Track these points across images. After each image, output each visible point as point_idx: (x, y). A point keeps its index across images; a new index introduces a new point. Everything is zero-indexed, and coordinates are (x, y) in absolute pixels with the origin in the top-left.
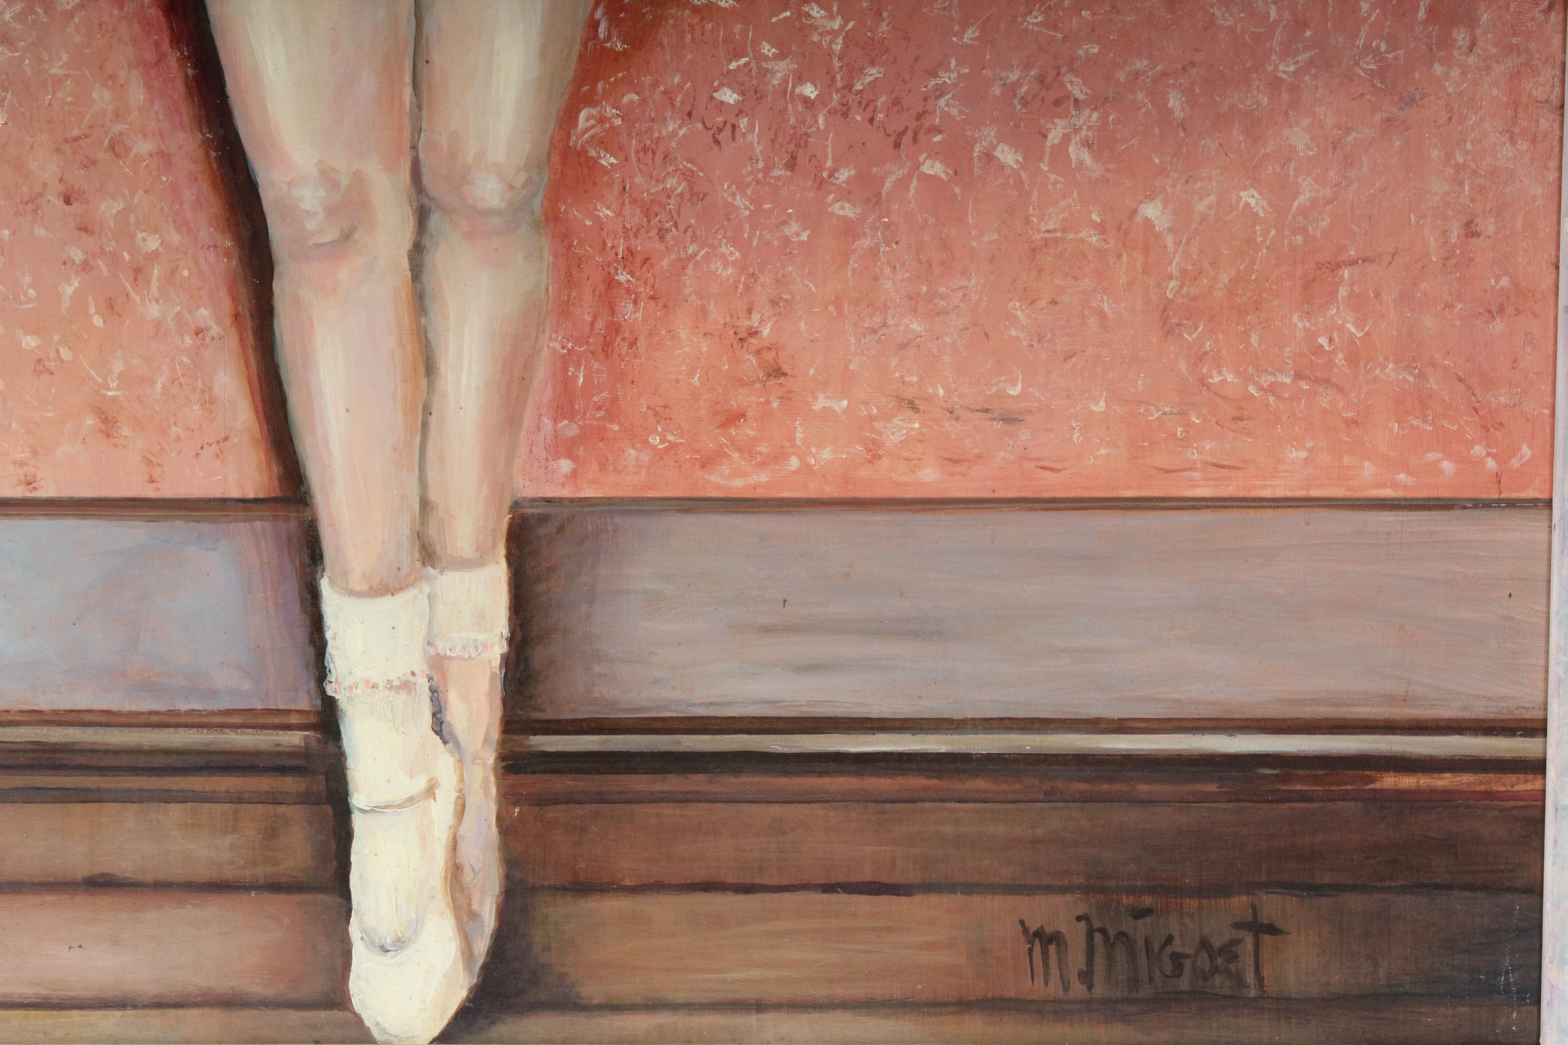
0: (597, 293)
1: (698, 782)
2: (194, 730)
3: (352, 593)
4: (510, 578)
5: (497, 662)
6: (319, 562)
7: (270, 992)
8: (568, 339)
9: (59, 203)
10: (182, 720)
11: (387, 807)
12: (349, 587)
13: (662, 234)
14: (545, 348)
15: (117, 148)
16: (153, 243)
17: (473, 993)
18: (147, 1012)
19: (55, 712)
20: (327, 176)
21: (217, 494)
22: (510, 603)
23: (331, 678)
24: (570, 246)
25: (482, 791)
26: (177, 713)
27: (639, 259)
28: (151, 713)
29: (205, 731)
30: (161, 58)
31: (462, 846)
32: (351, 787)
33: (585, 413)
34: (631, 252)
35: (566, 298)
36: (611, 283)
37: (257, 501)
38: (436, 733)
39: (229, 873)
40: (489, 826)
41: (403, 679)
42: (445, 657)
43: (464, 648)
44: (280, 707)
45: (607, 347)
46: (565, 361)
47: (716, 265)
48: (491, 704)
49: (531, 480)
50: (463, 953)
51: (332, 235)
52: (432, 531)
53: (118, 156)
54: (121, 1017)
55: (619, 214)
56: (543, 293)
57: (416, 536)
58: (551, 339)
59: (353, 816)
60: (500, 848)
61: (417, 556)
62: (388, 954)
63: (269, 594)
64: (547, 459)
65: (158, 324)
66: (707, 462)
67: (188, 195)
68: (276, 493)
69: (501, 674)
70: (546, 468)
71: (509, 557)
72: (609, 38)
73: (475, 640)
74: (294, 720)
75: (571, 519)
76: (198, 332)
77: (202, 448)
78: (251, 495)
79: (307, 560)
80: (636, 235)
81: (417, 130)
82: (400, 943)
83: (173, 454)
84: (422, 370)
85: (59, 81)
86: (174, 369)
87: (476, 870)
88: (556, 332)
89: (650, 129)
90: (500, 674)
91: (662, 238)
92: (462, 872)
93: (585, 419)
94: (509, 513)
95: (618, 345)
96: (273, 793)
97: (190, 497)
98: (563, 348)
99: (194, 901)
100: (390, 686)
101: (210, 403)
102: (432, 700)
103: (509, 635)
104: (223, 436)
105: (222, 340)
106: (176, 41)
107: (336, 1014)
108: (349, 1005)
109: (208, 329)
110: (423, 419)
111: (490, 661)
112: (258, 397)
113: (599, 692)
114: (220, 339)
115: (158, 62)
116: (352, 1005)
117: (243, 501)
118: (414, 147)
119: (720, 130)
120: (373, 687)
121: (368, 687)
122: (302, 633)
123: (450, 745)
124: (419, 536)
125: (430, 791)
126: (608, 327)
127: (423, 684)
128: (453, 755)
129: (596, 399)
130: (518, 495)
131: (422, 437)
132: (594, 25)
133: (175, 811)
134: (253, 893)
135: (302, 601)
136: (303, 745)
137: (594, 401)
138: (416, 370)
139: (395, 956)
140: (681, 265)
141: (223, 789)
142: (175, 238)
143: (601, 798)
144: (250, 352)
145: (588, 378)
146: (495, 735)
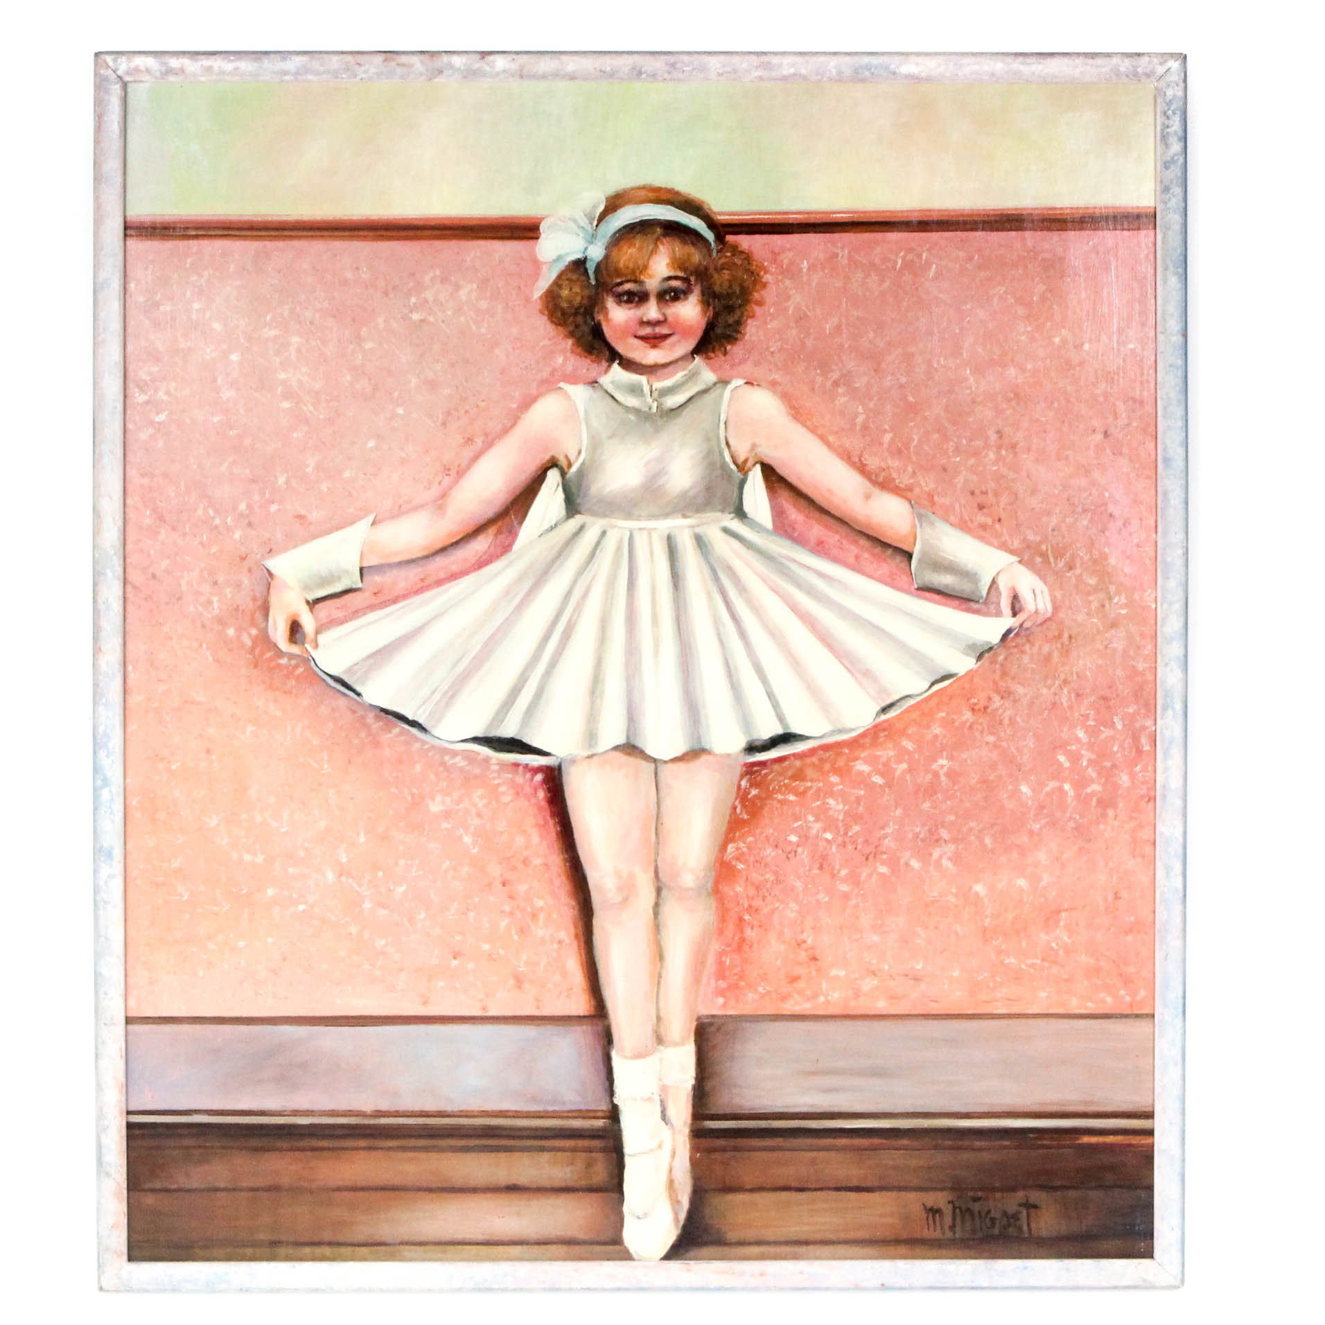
0: (735, 924)
1: (778, 1141)
2: (555, 1119)
3: (626, 1058)
4: (696, 1050)
5: (690, 1088)
7: (588, 1237)
8: (722, 945)
9: (500, 886)
10: (550, 1114)
11: (641, 1153)
12: (624, 1055)
13: (764, 898)
15: (526, 862)
16: (540, 903)
19: (493, 1112)
20: (618, 874)
21: (567, 1013)
22: (696, 1062)
23: (616, 1095)
24: (723, 904)
25: (683, 1146)
26: (548, 1111)
27: (754, 909)
28: (536, 1111)
29: (560, 1119)
30: (546, 823)
31: (674, 1171)
32: (624, 1145)
33: (729, 977)
34: (750, 906)
35: (721, 926)
36: (741, 920)
37: (584, 1016)
38: (663, 1120)
39: (570, 1184)
40: (686, 1162)
41: (648, 1096)
42: (667, 1086)
43: (675, 1082)
44: (593, 1109)
45: (739, 949)
46: (721, 954)
47: (788, 912)
48: (687, 1107)
50: (674, 1219)
51: (619, 899)
52: (662, 1030)
53: (526, 865)
54: (521, 1248)
55: (745, 890)
56: (712, 925)
59: (625, 1158)
60: (691, 1172)
61: (655, 1041)
62: (641, 1220)
63: (589, 1058)
64: (713, 997)
65: (542, 939)
66: (784, 998)
67: (557, 882)
68: (593, 1013)
70: (712, 1002)
71: (696, 1041)
72: (741, 813)
73: (681, 1079)
74: (600, 1114)
75: (723, 1024)
76: (560, 942)
77: (561, 993)
78: (582, 1014)
79: (606, 1043)
80: (753, 898)
81: (657, 854)
82: (646, 1215)
83: (548, 996)
84: (658, 958)
85: (501, 833)
86: (549, 958)
87: (680, 1182)
89: (759, 853)
90: (691, 1093)
91: (764, 900)
92: (674, 1183)
93: (730, 980)
94: (696, 1022)
95: (745, 947)
96: (589, 1147)
97: (555, 1015)
98: (720, 948)
100: (642, 1099)
101: (564, 974)
102: (661, 1105)
103: (696, 1076)
104: (570, 988)
105: (570, 946)
106: (553, 815)
107: (617, 1248)
109: (564, 941)
110: (658, 979)
111: (687, 1088)
112: (585, 971)
113: (735, 1102)
115: (544, 825)
116: (624, 1243)
117: (579, 1017)
118: (656, 861)
119: (790, 853)
120: (635, 1100)
121: (632, 1100)
122: (603, 1075)
123: (669, 1125)
124: (656, 1032)
125: (660, 1146)
126: (740, 939)
127: (657, 1099)
128: (670, 1130)
131: (657, 988)
132: (735, 808)
133: (546, 1156)
134: (581, 1192)
136: (603, 1125)
137: (734, 972)
138: (655, 958)
139: (643, 1221)
140: (774, 910)
141: (568, 1145)
142: (550, 901)
143: (736, 1149)
144: (582, 951)
145: (731, 962)
146: (689, 1120)
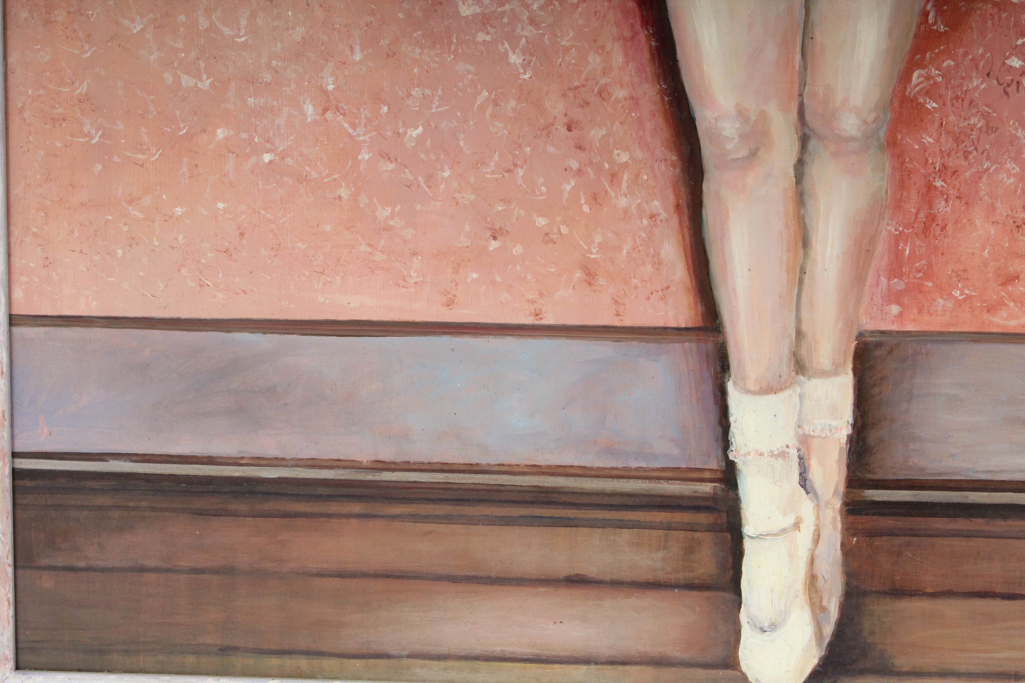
0: (921, 194)
1: (978, 524)
2: (640, 481)
3: (748, 391)
4: (855, 384)
5: (844, 440)
6: (727, 371)
7: (685, 656)
8: (900, 225)
9: (563, 130)
10: (633, 474)
11: (767, 535)
12: (746, 388)
13: (966, 155)
14: (884, 230)
15: (603, 94)
16: (624, 157)
17: (822, 661)
18: (605, 667)
19: (549, 467)
20: (741, 114)
21: (660, 323)
22: (855, 401)
23: (733, 448)
24: (903, 162)
25: (831, 526)
26: (630, 469)
27: (950, 172)
28: (613, 469)
29: (647, 481)
30: (635, 35)
31: (817, 563)
32: (744, 521)
33: (909, 274)
34: (945, 167)
35: (899, 197)
36: (930, 187)
37: (686, 329)
38: (802, 486)
39: (661, 576)
40: (836, 550)
41: (780, 450)
42: (809, 436)
43: (822, 430)
44: (698, 466)
45: (926, 230)
46: (898, 239)
47: (1003, 176)
48: (839, 468)
49: (871, 319)
50: (816, 634)
51: (743, 153)
52: (803, 352)
53: (603, 99)
54: (587, 669)
55: (938, 141)
56: (884, 194)
57: (793, 355)
58: (888, 224)
59: (744, 540)
60: (843, 565)
61: (792, 368)
62: (766, 633)
63: (693, 391)
64: (882, 305)
65: (626, 211)
66: (991, 309)
67: (649, 125)
68: (700, 324)
69: (847, 448)
70: (882, 311)
72: (935, 23)
73: (830, 425)
74: (707, 475)
75: (897, 345)
76: (652, 216)
77: (652, 293)
78: (683, 325)
79: (719, 369)
80: (949, 155)
81: (803, 84)
82: (774, 627)
83: (633, 297)
84: (800, 244)
85: (567, 49)
86: (635, 240)
87: (826, 579)
88: (892, 219)
89: (961, 85)
90: (845, 448)
91: (966, 158)
92: (817, 580)
93: (909, 278)
94: (856, 340)
95: (934, 229)
96: (691, 523)
97: (642, 326)
98: (896, 230)
99: (637, 594)
100: (772, 454)
101: (658, 263)
102: (800, 465)
103: (853, 422)
104: (666, 286)
105: (668, 222)
106: (645, 23)
107: (729, 672)
108: (738, 667)
109: (659, 214)
110: (800, 276)
111: (839, 439)
112: (690, 261)
113: (913, 462)
114: (666, 221)
115: (632, 38)
116: (740, 667)
117: (678, 329)
118: (801, 95)
119: (1009, 85)
120: (760, 455)
121: (757, 454)
122: (713, 417)
123: (811, 495)
124: (794, 355)
125: (797, 525)
126: (927, 217)
127: (793, 453)
128: (813, 501)
129: (917, 265)
130: (862, 329)
131: (798, 289)
132: (926, 14)
133: (626, 534)
134: (676, 590)
135: (715, 397)
136: (712, 492)
137: (916, 266)
138: (796, 243)
139: (770, 635)
140: (978, 177)
141: (658, 520)
142: (639, 154)
143: (913, 533)
144: (686, 231)
145: (912, 251)
146: (842, 488)
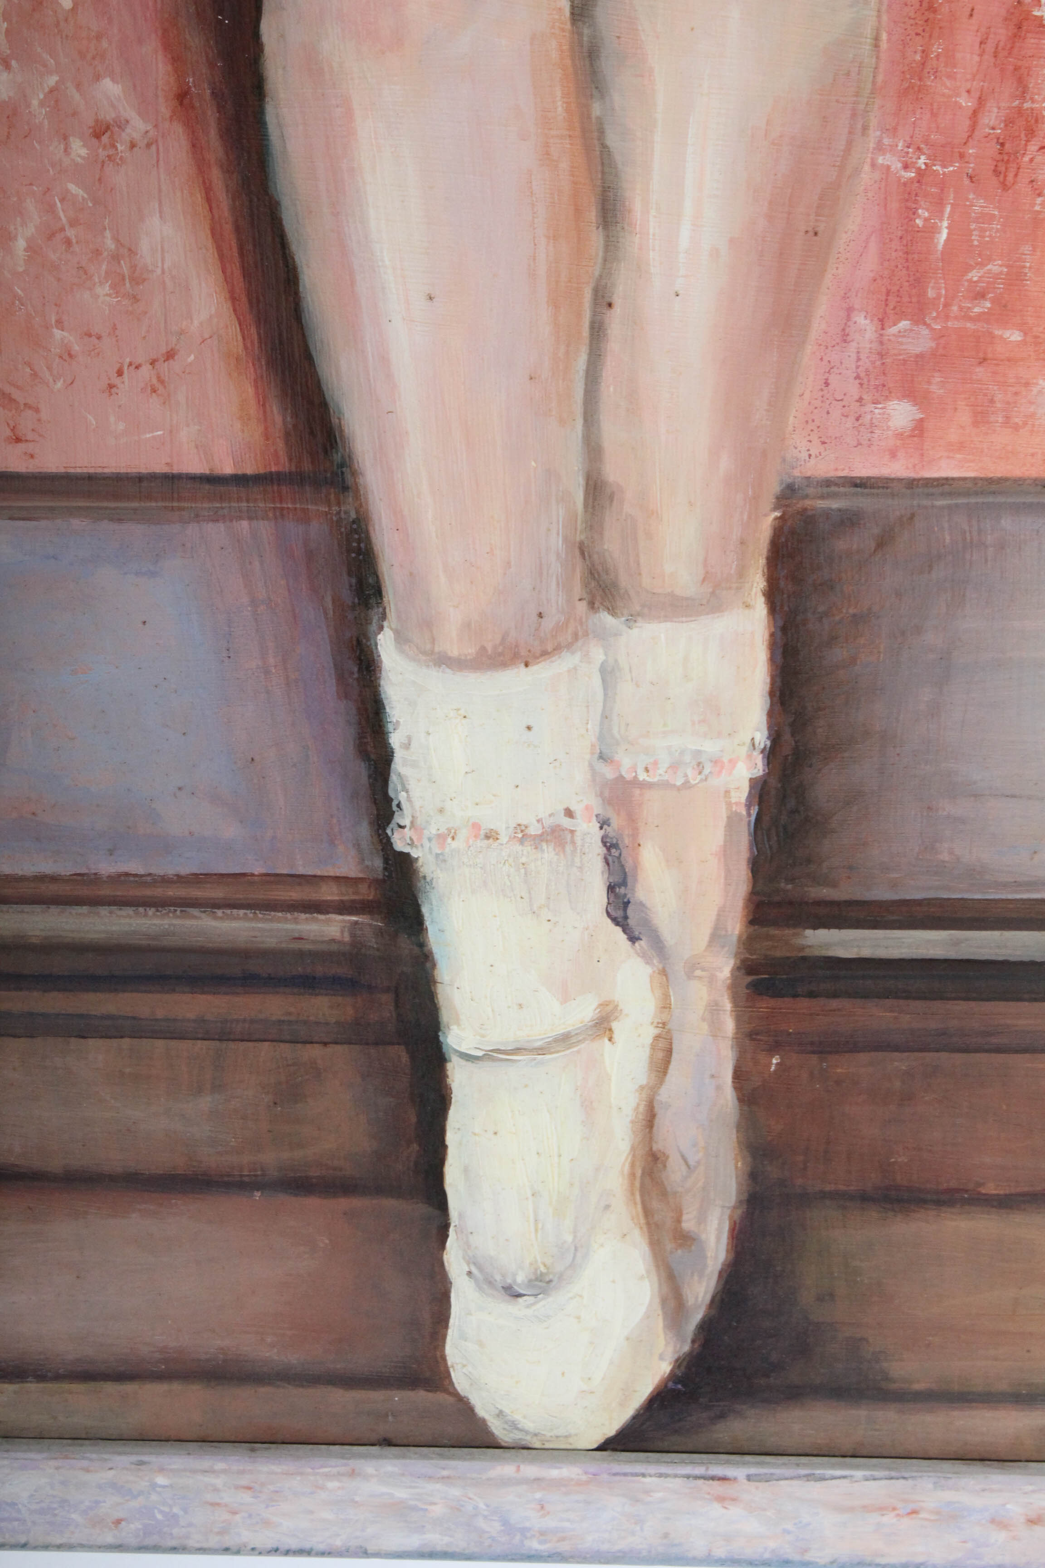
0: (990, 47)
2: (130, 911)
3: (443, 661)
4: (772, 635)
5: (741, 793)
6: (373, 601)
7: (293, 1358)
8: (919, 148)
10: (105, 891)
11: (517, 1051)
12: (437, 649)
14: (867, 168)
17: (683, 1368)
18: (66, 1386)
21: (153, 463)
22: (773, 683)
23: (403, 818)
25: (705, 1026)
26: (94, 879)
28: (42, 878)
29: (151, 911)
31: (664, 1122)
32: (445, 1016)
33: (947, 305)
35: (918, 58)
37: (240, 480)
38: (616, 921)
39: (209, 1160)
40: (719, 1088)
41: (548, 822)
42: (635, 783)
43: (674, 767)
44: (301, 870)
45: (1005, 165)
46: (911, 195)
48: (728, 872)
49: (824, 443)
50: (664, 1302)
52: (611, 542)
54: (15, 1392)
56: (867, 48)
57: (577, 552)
58: (880, 148)
59: (449, 1066)
60: (739, 1127)
61: (578, 589)
62: (520, 1300)
63: (271, 661)
64: (860, 400)
68: (284, 465)
69: (749, 815)
70: (857, 419)
71: (772, 595)
73: (699, 752)
74: (330, 893)
75: (907, 521)
76: (100, 131)
77: (120, 373)
78: (228, 469)
79: (348, 597)
82: (544, 1283)
83: (59, 385)
84: (592, 215)
86: (51, 209)
87: (692, 1163)
88: (894, 131)
90: (746, 817)
92: (665, 1166)
93: (947, 317)
94: (775, 509)
95: (1031, 160)
96: (290, 1022)
97: (99, 470)
98: (906, 167)
99: (144, 1206)
100: (522, 834)
101: (132, 280)
102: (607, 863)
103: (768, 743)
104: (164, 350)
105: (154, 147)
107: (421, 1396)
108: (446, 1382)
109: (122, 124)
110: (595, 313)
111: (727, 792)
112: (236, 270)
113: (951, 852)
114: (148, 145)
116: (451, 1383)
117: (212, 479)
120: (487, 837)
121: (476, 836)
122: (340, 735)
123: (643, 944)
124: (582, 553)
125: (603, 1025)
126: (1009, 122)
127: (589, 832)
128: (648, 961)
129: (974, 275)
130: (796, 473)
131: (590, 354)
133: (100, 1052)
134: (257, 1195)
135: (341, 678)
136: (347, 938)
137: (970, 281)
138: (578, 212)
139: (533, 1304)
141: (191, 1016)
144: (216, 175)
145: (958, 233)
146: (735, 926)
